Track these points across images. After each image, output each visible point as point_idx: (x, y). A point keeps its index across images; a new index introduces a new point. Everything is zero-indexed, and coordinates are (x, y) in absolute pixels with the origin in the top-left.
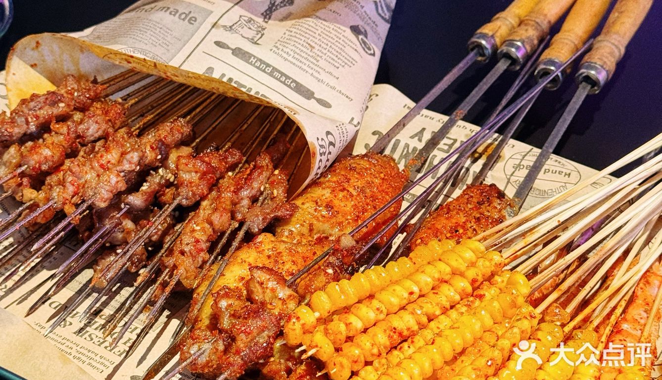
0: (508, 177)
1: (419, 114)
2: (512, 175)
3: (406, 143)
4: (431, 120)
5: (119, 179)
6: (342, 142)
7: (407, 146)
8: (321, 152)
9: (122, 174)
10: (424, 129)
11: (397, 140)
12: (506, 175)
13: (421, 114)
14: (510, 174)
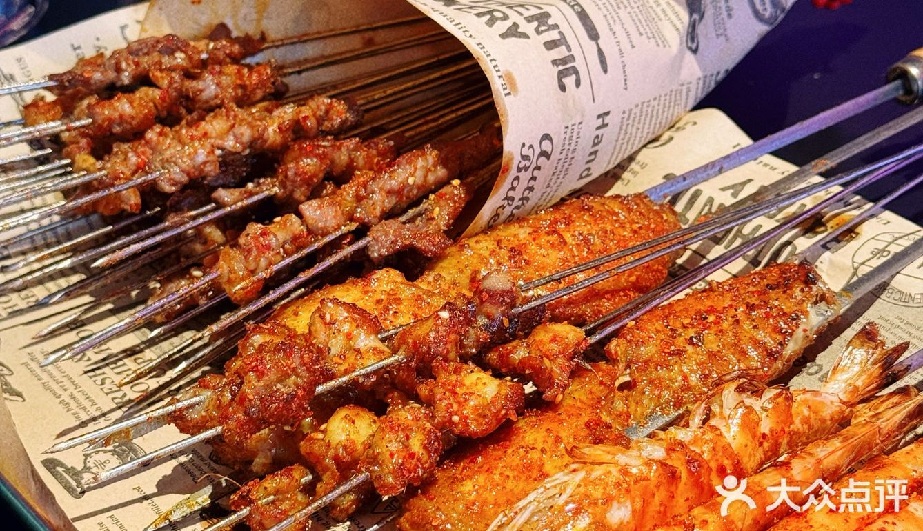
0: (856, 265)
1: (756, 159)
2: (863, 264)
3: (710, 197)
4: (771, 171)
5: (211, 158)
6: (564, 152)
7: (711, 200)
8: (521, 166)
9: (218, 152)
10: (750, 180)
11: (698, 190)
12: (853, 262)
13: (758, 161)
14: (860, 261)
